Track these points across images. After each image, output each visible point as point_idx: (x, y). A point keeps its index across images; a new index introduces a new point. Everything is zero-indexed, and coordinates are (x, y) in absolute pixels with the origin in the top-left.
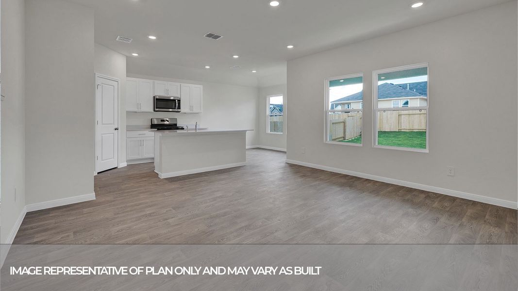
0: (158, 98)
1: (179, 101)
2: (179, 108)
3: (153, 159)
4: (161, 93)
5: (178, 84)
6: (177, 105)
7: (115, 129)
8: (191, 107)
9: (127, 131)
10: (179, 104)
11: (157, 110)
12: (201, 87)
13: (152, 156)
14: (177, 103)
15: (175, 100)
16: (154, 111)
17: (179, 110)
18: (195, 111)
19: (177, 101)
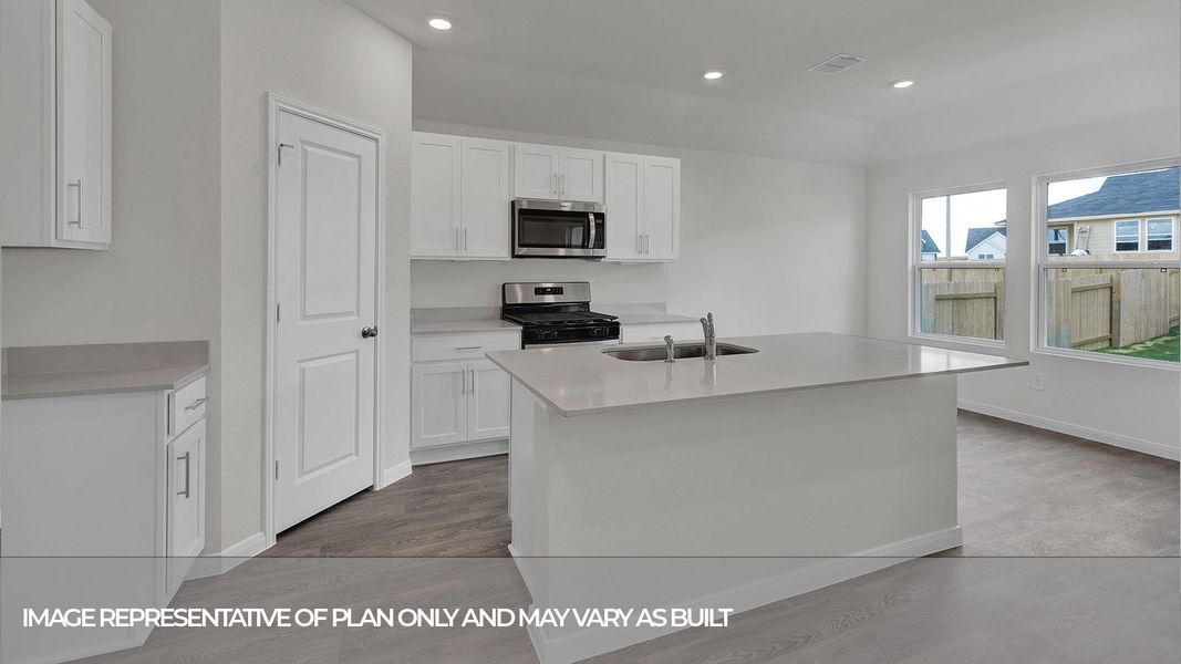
0: (525, 206)
1: (600, 217)
2: (600, 243)
3: (505, 442)
4: (537, 191)
5: (597, 155)
6: (593, 232)
7: (365, 334)
8: (641, 241)
9: (412, 333)
10: (601, 227)
11: (524, 251)
12: (676, 162)
13: (501, 430)
14: (592, 224)
15: (585, 215)
16: (514, 256)
17: (599, 252)
18: (653, 255)
19: (592, 217)
